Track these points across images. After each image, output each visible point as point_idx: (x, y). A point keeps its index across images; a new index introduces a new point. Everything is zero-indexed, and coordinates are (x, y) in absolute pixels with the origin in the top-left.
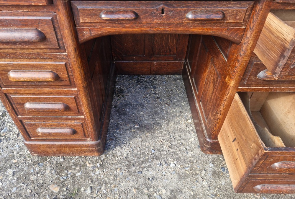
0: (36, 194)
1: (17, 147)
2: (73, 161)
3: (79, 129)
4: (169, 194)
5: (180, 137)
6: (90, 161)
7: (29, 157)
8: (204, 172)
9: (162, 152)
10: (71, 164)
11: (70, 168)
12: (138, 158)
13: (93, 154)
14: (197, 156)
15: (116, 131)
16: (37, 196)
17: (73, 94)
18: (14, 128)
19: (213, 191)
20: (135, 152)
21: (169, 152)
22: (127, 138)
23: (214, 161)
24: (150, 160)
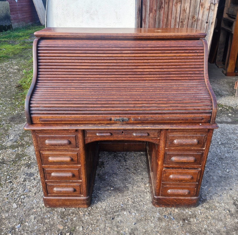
0: (49, 230)
1: (35, 202)
2: (71, 211)
3: (78, 189)
4: (130, 231)
5: (140, 196)
6: (81, 211)
7: (43, 208)
8: (153, 218)
9: (128, 206)
10: (70, 212)
11: (69, 215)
12: (112, 209)
13: (84, 206)
14: (149, 208)
15: (98, 191)
16: (50, 231)
17: (78, 168)
18: (32, 189)
19: (157, 230)
20: (110, 206)
21: (132, 206)
22: (105, 196)
23: (160, 211)
24: (119, 211)
